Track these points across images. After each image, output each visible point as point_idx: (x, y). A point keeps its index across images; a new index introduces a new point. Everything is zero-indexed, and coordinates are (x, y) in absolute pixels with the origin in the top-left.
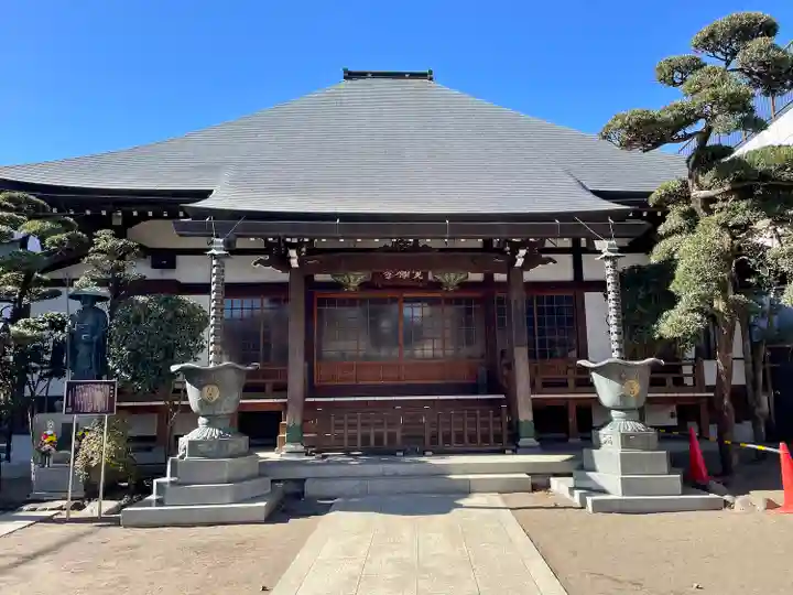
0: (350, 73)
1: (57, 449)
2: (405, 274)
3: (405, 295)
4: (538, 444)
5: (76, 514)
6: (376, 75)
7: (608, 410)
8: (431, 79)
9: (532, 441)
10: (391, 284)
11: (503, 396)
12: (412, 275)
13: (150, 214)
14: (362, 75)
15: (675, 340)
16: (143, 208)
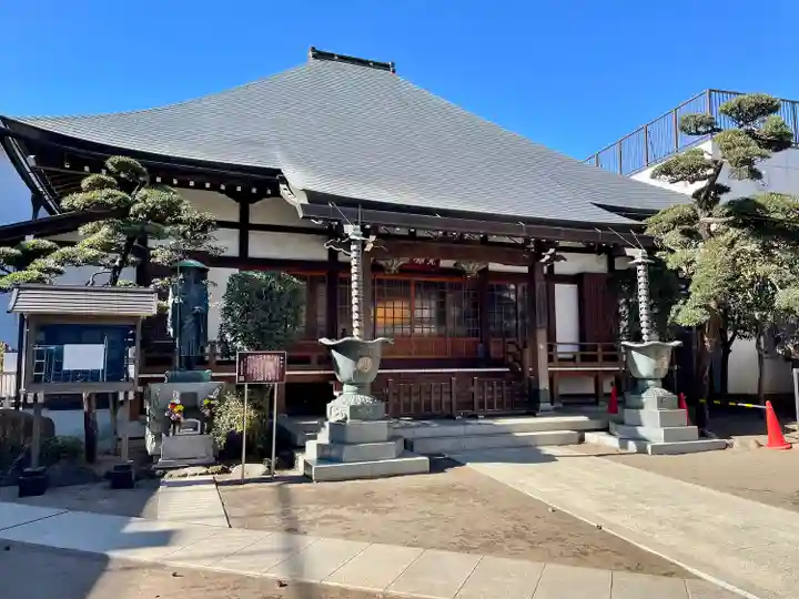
0: (318, 53)
1: (185, 417)
2: (420, 261)
3: (416, 279)
5: (226, 477)
6: (343, 59)
7: (644, 379)
8: (394, 72)
12: (426, 261)
13: (192, 184)
14: (330, 56)
15: (689, 328)
16: (199, 179)
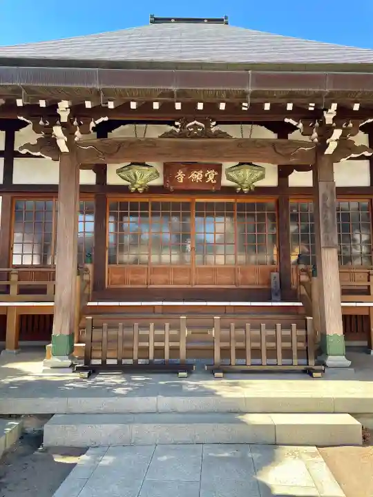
0: (156, 19)
2: (197, 178)
3: (197, 200)
4: (349, 363)
6: (179, 21)
8: (227, 23)
9: (342, 360)
10: (183, 187)
11: (300, 304)
12: (205, 178)
14: (167, 21)
